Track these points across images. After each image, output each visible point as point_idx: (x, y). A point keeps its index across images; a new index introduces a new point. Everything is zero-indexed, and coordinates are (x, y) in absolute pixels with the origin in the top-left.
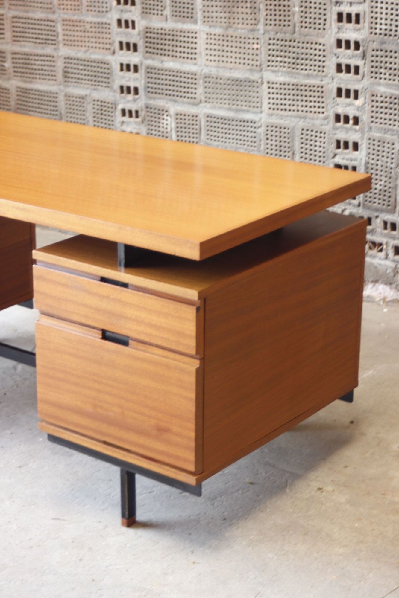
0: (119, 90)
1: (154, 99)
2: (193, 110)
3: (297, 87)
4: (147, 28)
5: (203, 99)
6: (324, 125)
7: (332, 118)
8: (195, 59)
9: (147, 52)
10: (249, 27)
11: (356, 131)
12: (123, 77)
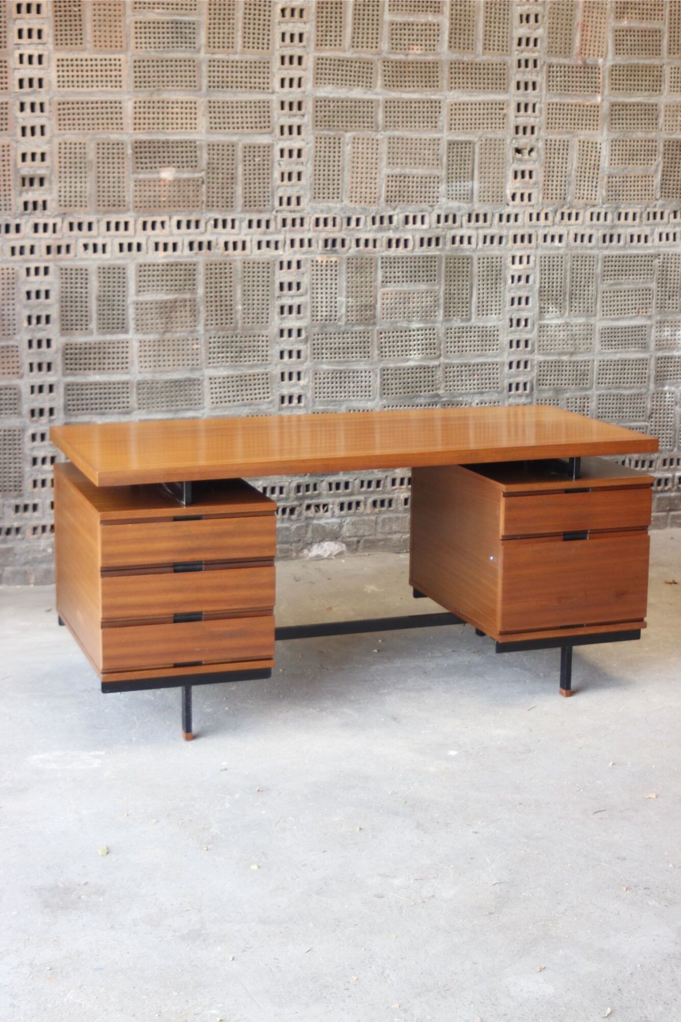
0: (29, 415)
1: (76, 416)
2: (124, 419)
3: (241, 378)
4: (67, 345)
5: (136, 405)
6: (270, 408)
7: (278, 400)
8: (127, 368)
9: (67, 369)
10: (189, 329)
11: (300, 408)
12: (33, 401)
